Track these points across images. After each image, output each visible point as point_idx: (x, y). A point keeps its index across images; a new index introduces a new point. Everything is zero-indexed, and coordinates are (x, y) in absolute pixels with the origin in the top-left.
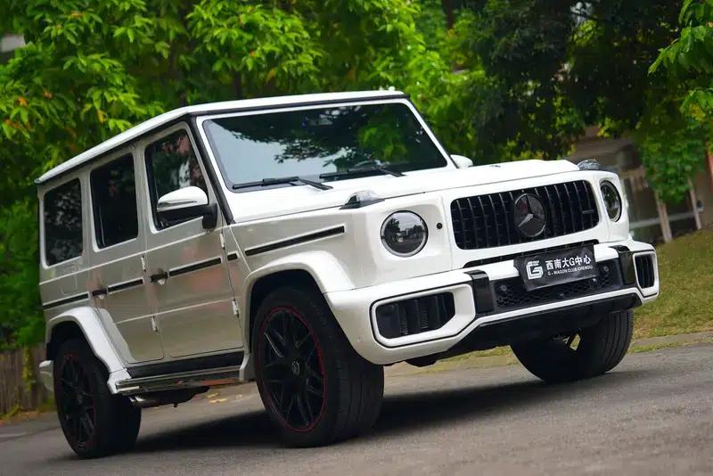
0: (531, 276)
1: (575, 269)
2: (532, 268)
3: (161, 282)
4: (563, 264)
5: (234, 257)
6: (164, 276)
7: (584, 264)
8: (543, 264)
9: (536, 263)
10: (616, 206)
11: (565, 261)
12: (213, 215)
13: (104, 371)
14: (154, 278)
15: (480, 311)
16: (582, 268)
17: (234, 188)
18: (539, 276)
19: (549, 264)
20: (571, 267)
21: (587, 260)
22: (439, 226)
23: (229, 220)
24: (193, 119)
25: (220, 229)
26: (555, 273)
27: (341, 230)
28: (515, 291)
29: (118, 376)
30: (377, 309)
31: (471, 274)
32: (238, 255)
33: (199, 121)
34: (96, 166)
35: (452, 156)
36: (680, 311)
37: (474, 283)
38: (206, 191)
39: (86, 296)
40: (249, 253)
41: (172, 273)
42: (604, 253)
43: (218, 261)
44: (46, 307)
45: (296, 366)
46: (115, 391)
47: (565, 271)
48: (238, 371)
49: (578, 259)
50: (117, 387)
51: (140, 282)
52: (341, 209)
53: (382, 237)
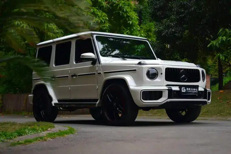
0: (183, 91)
1: (193, 92)
2: (183, 89)
3: (74, 77)
4: (191, 90)
5: (100, 73)
7: (195, 91)
8: (186, 89)
9: (184, 88)
10: (204, 78)
11: (191, 89)
12: (95, 61)
13: (51, 99)
14: (72, 76)
15: (169, 98)
17: (102, 55)
18: (185, 91)
19: (187, 89)
20: (192, 91)
21: (196, 90)
22: (162, 74)
23: (99, 63)
24: (93, 35)
25: (97, 65)
26: (188, 91)
27: (135, 70)
28: (178, 94)
29: (55, 101)
30: (143, 92)
31: (168, 88)
32: (101, 73)
33: (95, 36)
34: (58, 43)
35: (158, 58)
36: (208, 111)
37: (168, 90)
38: (94, 54)
40: (105, 73)
41: (79, 75)
42: (201, 89)
43: (95, 74)
44: (34, 80)
45: (115, 104)
46: (54, 105)
47: (191, 91)
48: (95, 104)
49: (194, 89)
50: (54, 104)
51: (68, 76)
52: (136, 65)
53: (146, 74)
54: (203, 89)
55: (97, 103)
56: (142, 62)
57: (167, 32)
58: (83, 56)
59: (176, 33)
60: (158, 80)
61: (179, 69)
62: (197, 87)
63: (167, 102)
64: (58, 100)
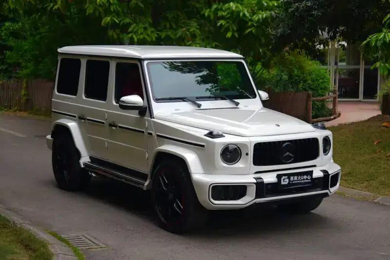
0: (283, 183)
1: (303, 181)
2: (284, 179)
3: (114, 128)
4: (298, 178)
5: (151, 134)
6: (116, 126)
7: (307, 179)
8: (289, 178)
9: (286, 177)
10: (328, 147)
11: (299, 177)
12: (145, 111)
13: (78, 155)
14: (111, 125)
15: (257, 196)
16: (306, 181)
17: (156, 100)
18: (286, 183)
19: (292, 178)
20: (301, 180)
21: (309, 177)
22: (247, 154)
23: (151, 116)
24: (143, 62)
25: (146, 118)
26: (294, 182)
27: (203, 146)
28: (274, 188)
29: (85, 159)
31: (256, 179)
32: (153, 134)
33: (145, 63)
34: (89, 58)
35: (259, 91)
37: (257, 184)
39: (75, 117)
40: (158, 136)
41: (120, 127)
42: (317, 173)
43: (143, 132)
44: (53, 111)
45: (171, 196)
46: (83, 166)
47: (298, 182)
48: (143, 185)
49: (305, 177)
50: (84, 165)
51: (103, 123)
52: (205, 135)
53: (221, 154)
54: (321, 174)
55: (146, 183)
56: (215, 133)
57: (297, 7)
58: (123, 102)
59: (315, 9)
60: (239, 165)
61: (279, 142)
62: (311, 173)
63: (255, 203)
64: (91, 158)
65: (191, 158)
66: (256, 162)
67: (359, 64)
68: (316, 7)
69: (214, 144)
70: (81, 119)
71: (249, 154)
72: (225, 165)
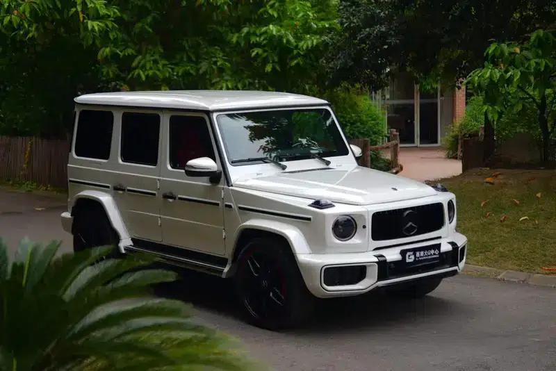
0: (408, 260)
1: (430, 257)
2: (409, 256)
3: (170, 200)
4: (424, 254)
5: (230, 207)
6: (173, 197)
7: (434, 254)
8: (415, 254)
9: (412, 253)
10: (452, 213)
11: (426, 252)
12: (219, 178)
13: (116, 237)
14: (166, 197)
16: (434, 256)
17: (232, 162)
18: (412, 260)
19: (418, 254)
20: (428, 256)
21: (437, 252)
22: (364, 227)
23: (228, 182)
24: (211, 114)
26: (420, 259)
27: (309, 219)
29: (125, 242)
30: (326, 270)
31: (377, 257)
32: (233, 207)
33: (215, 115)
34: (127, 111)
35: (351, 146)
37: (379, 262)
38: (215, 160)
39: (108, 187)
40: (240, 208)
41: (180, 199)
43: (218, 204)
44: (71, 181)
45: (265, 283)
46: (123, 251)
47: (425, 258)
48: (221, 272)
49: (432, 252)
50: (125, 250)
51: (154, 194)
52: (309, 206)
53: (333, 229)
54: (449, 248)
55: (226, 270)
56: (323, 202)
57: (369, 33)
58: (192, 167)
60: (355, 240)
61: (400, 210)
62: (438, 246)
63: (377, 287)
64: (133, 240)
65: (293, 234)
66: (376, 236)
67: (413, 98)
68: (393, 33)
69: (324, 215)
70: (118, 190)
71: (367, 226)
72: (338, 241)
